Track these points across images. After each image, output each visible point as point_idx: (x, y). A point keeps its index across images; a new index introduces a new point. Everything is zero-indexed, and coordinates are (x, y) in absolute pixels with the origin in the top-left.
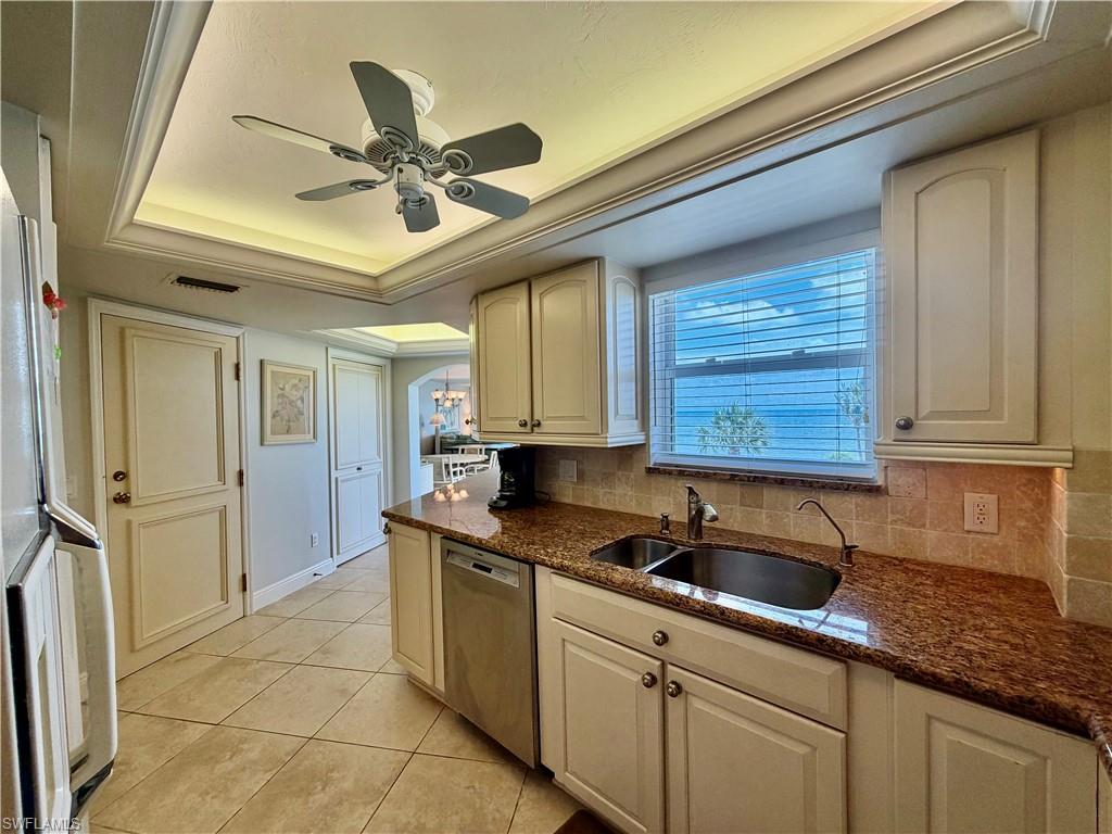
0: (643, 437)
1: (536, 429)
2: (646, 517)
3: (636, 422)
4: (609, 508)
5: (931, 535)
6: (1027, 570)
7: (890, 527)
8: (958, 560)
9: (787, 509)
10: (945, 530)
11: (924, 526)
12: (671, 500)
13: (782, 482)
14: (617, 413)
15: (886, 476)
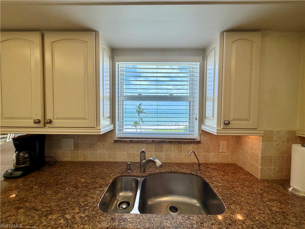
0: (113, 127)
1: (48, 125)
2: (114, 162)
3: (109, 119)
4: (94, 160)
5: (212, 154)
6: (232, 161)
7: (201, 153)
8: (217, 161)
9: (171, 152)
10: (215, 153)
11: (210, 152)
12: (126, 153)
13: (171, 142)
14: (103, 116)
15: (201, 137)
